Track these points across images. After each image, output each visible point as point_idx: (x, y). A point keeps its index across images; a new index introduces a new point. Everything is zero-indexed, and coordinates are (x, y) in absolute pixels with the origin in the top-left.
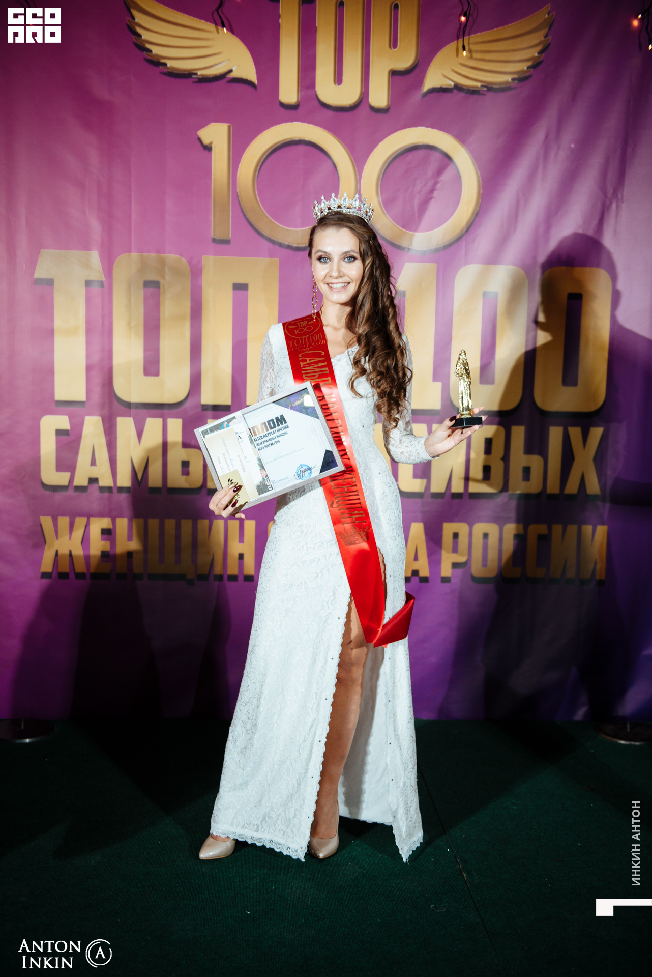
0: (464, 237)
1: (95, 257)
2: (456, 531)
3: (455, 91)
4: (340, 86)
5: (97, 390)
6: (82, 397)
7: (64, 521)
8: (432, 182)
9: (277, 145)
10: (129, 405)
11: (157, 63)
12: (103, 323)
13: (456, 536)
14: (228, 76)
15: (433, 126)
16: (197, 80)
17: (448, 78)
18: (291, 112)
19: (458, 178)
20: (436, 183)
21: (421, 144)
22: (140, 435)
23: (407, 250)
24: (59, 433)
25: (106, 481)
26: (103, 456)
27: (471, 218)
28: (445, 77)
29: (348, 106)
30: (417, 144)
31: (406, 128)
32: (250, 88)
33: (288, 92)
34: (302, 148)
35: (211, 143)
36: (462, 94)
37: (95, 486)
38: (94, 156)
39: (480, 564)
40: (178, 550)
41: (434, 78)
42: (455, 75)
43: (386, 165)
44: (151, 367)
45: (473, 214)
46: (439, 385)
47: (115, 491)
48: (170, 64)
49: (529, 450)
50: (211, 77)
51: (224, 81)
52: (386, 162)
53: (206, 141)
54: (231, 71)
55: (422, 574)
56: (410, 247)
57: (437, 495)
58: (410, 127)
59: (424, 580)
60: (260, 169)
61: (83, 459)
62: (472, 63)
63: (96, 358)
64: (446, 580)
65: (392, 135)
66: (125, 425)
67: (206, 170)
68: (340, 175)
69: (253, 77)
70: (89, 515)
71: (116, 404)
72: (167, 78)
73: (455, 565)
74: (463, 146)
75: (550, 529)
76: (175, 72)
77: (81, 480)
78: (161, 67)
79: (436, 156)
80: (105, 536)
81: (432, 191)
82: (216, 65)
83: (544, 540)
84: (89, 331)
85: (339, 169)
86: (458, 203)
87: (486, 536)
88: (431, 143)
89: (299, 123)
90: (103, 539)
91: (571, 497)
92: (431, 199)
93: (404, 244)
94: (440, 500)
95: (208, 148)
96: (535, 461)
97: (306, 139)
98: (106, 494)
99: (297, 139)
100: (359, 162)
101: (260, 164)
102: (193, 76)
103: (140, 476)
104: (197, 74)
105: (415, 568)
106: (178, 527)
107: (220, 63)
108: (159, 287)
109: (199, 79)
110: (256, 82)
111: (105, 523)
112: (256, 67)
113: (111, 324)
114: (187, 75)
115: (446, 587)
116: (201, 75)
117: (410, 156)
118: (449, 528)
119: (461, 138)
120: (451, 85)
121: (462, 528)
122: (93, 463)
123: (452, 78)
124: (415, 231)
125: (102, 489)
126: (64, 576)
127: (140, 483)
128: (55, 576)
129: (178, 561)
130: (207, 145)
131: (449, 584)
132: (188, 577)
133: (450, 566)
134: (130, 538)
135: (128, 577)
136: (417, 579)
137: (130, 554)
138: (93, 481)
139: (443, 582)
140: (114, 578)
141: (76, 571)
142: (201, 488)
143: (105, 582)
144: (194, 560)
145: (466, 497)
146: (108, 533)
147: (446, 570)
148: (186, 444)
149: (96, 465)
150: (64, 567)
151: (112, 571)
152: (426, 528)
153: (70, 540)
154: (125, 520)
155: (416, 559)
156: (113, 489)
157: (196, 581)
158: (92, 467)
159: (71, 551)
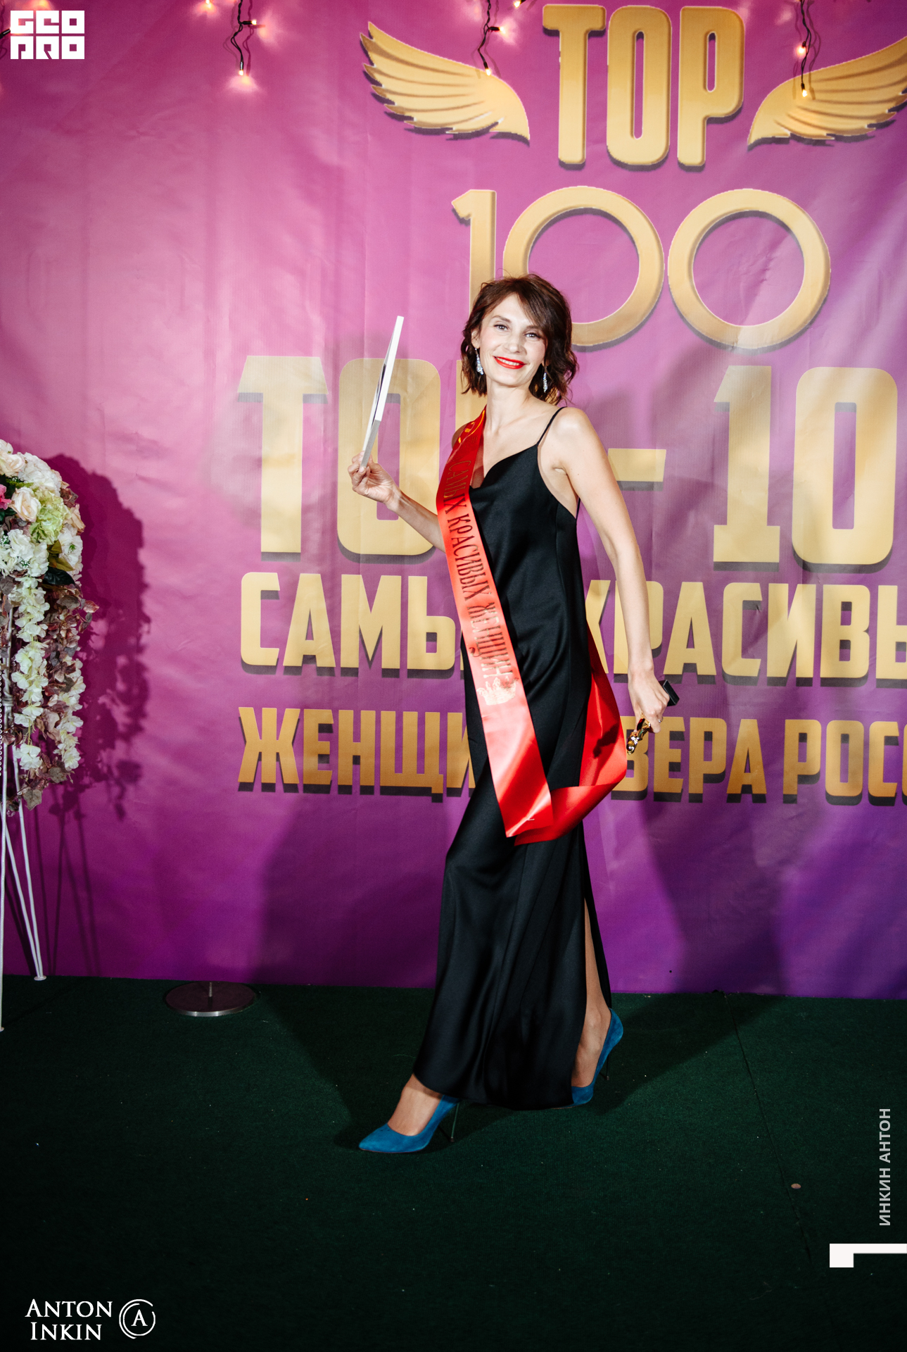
0: (809, 331)
1: (316, 364)
2: (802, 731)
3: (792, 142)
4: (639, 139)
5: (316, 537)
6: (299, 551)
7: (270, 714)
8: (763, 259)
9: (556, 216)
10: (357, 558)
11: (400, 117)
12: (325, 450)
13: (802, 737)
14: (491, 130)
15: (763, 188)
16: (452, 136)
17: (783, 126)
18: (575, 173)
19: (798, 254)
20: (770, 260)
21: (748, 210)
22: (371, 598)
23: (730, 349)
24: (266, 595)
25: (326, 660)
26: (322, 626)
27: (816, 306)
28: (779, 124)
29: (650, 164)
30: (741, 211)
31: (727, 190)
32: (521, 144)
33: (571, 147)
34: (588, 217)
35: (469, 215)
36: (801, 146)
37: (312, 666)
38: (318, 236)
39: (838, 776)
40: (421, 755)
41: (764, 125)
42: (792, 121)
43: (701, 238)
45: (819, 301)
46: (777, 529)
47: (337, 672)
48: (417, 117)
49: (904, 620)
50: (470, 132)
51: (488, 136)
52: (700, 234)
53: (462, 213)
54: (496, 124)
55: (755, 791)
56: (735, 345)
57: (775, 681)
58: (733, 189)
59: (760, 799)
60: (532, 247)
61: (296, 630)
62: (815, 106)
63: (315, 496)
64: (790, 799)
65: (708, 200)
66: (352, 585)
67: (463, 250)
68: (639, 253)
69: (523, 129)
70: (303, 706)
71: (340, 556)
72: (413, 135)
73: (803, 779)
74: (804, 213)
76: (423, 128)
77: (292, 659)
78: (405, 122)
79: (768, 226)
80: (325, 735)
81: (764, 270)
82: (477, 117)
84: (306, 461)
85: (637, 244)
86: (800, 287)
87: (844, 738)
88: (760, 210)
89: (586, 187)
90: (320, 739)
92: (762, 281)
93: (726, 339)
94: (780, 688)
95: (465, 222)
97: (594, 207)
98: (326, 678)
99: (582, 207)
100: (665, 235)
101: (534, 240)
102: (447, 132)
103: (370, 657)
104: (451, 129)
105: (746, 783)
106: (421, 722)
107: (482, 114)
108: (399, 402)
109: (454, 134)
110: (528, 136)
111: (325, 716)
112: (529, 118)
113: (336, 451)
114: (439, 132)
115: (790, 811)
116: (456, 131)
117: (733, 226)
118: (792, 728)
119: (802, 201)
120: (786, 135)
121: (813, 727)
122: (309, 635)
123: (787, 125)
124: (741, 323)
125: (321, 670)
126: (269, 787)
127: (370, 663)
128: (257, 787)
129: (421, 769)
130: (463, 219)
131: (794, 805)
132: (434, 791)
133: (796, 780)
134: (357, 737)
135: (354, 791)
136: (749, 798)
137: (356, 760)
138: (309, 659)
139: (785, 802)
140: (334, 792)
141: (285, 782)
142: (452, 669)
143: (323, 796)
144: (443, 770)
145: (816, 684)
146: (327, 730)
147: (790, 785)
148: (431, 611)
149: (312, 639)
150: (269, 776)
151: (331, 781)
152: (762, 728)
153: (278, 739)
154: (350, 713)
155: (748, 769)
156: (335, 670)
157: (445, 797)
158: (308, 641)
159: (278, 754)
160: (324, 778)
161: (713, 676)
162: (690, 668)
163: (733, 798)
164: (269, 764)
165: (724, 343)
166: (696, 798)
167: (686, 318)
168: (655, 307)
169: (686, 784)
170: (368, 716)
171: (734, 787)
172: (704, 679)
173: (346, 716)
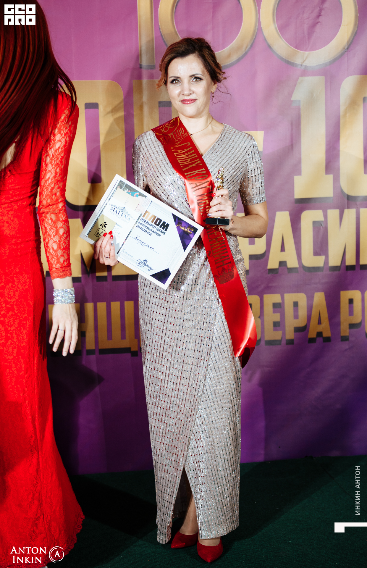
0: (346, 53)
2: (351, 297)
10: (77, 208)
13: (351, 301)
19: (339, 5)
20: (321, 11)
23: (300, 66)
27: (351, 38)
40: (123, 327)
45: (353, 35)
46: (331, 177)
55: (325, 335)
56: (303, 64)
57: (336, 268)
59: (327, 340)
60: (177, 5)
64: (344, 338)
66: (75, 225)
68: (242, 7)
73: (352, 326)
81: (319, 16)
85: (241, 2)
86: (340, 25)
92: (318, 23)
93: (298, 61)
94: (337, 272)
101: (177, 1)
103: (88, 270)
105: (320, 331)
106: (122, 308)
108: (97, 108)
118: (345, 296)
121: (356, 294)
124: (306, 50)
127: (89, 273)
129: (123, 337)
131: (348, 342)
132: (132, 350)
133: (348, 327)
134: (83, 319)
135: (83, 353)
136: (320, 340)
139: (342, 340)
144: (137, 336)
145: (358, 268)
147: (345, 330)
152: (326, 296)
155: (320, 322)
161: (296, 268)
162: (282, 264)
163: (312, 340)
165: (296, 63)
166: (290, 342)
167: (273, 48)
168: (254, 42)
169: (284, 334)
171: (312, 334)
172: (291, 270)
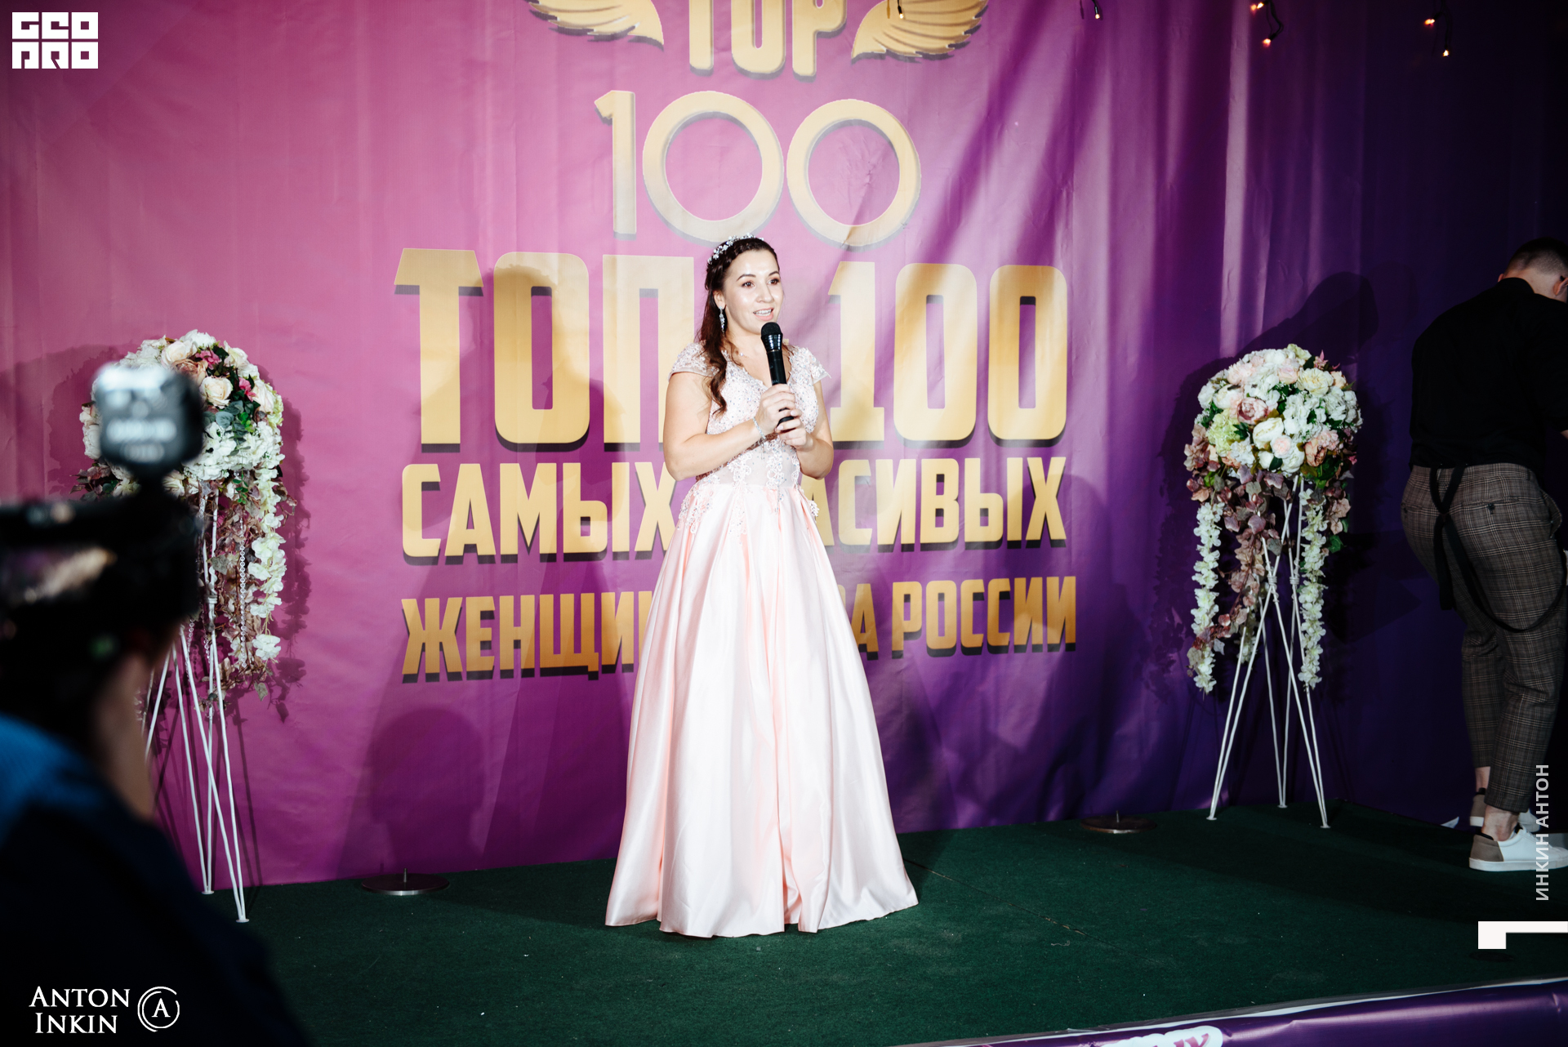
2: (907, 593)
3: (888, 58)
5: (475, 428)
6: (457, 440)
7: (433, 604)
9: (691, 120)
10: (515, 447)
11: (545, 16)
13: (907, 598)
14: (628, 34)
15: (865, 99)
17: (881, 43)
18: (705, 79)
21: (853, 120)
22: (528, 486)
24: (427, 487)
25: (486, 548)
26: (482, 514)
27: (910, 208)
28: (877, 41)
30: (848, 120)
31: (835, 100)
32: (655, 49)
34: (720, 122)
35: (611, 115)
36: (896, 62)
37: (471, 557)
39: (936, 632)
40: (578, 634)
41: (865, 42)
42: (887, 38)
43: (815, 144)
44: (543, 397)
45: (913, 204)
46: (881, 411)
47: (498, 560)
48: (563, 18)
49: (986, 489)
50: (609, 35)
51: (627, 39)
52: (814, 141)
53: (605, 113)
54: (633, 28)
55: (870, 649)
57: (887, 548)
58: (840, 99)
59: (873, 656)
60: (669, 148)
61: (457, 519)
62: (908, 27)
63: (473, 387)
64: (897, 654)
65: (822, 107)
67: (606, 149)
68: (762, 157)
69: (659, 37)
70: (465, 595)
71: (499, 446)
72: (558, 35)
73: (908, 636)
75: (1012, 584)
76: (568, 28)
77: (455, 549)
80: (487, 621)
82: (614, 21)
83: (1006, 597)
85: (760, 148)
86: (897, 191)
87: (941, 597)
88: (863, 119)
89: (715, 92)
90: (483, 626)
91: (1034, 544)
94: (887, 554)
95: (608, 122)
96: (993, 502)
97: (722, 112)
98: (487, 566)
99: (713, 112)
100: (785, 141)
101: (670, 142)
102: (589, 34)
103: (529, 543)
104: (592, 31)
107: (619, 18)
108: (548, 290)
109: (595, 36)
110: (662, 42)
111: (487, 603)
114: (580, 33)
115: (898, 665)
117: (842, 134)
118: (899, 589)
120: (884, 51)
121: (912, 587)
122: (470, 524)
123: (883, 42)
125: (483, 559)
126: (432, 677)
127: (529, 549)
128: (422, 678)
129: (577, 648)
130: (605, 118)
131: (901, 660)
132: (590, 670)
133: (902, 637)
134: (517, 622)
135: (515, 674)
137: (517, 644)
138: (470, 548)
139: (893, 658)
140: (497, 676)
141: (449, 671)
142: (605, 551)
143: (486, 682)
144: (598, 647)
145: (917, 549)
146: (488, 617)
147: (898, 641)
148: (586, 495)
149: (473, 528)
150: (432, 666)
151: (494, 667)
152: (873, 590)
153: (441, 628)
154: (511, 599)
155: (863, 630)
156: (496, 558)
157: (600, 674)
158: (469, 530)
159: (441, 644)
160: (487, 664)
164: (432, 653)
165: (835, 240)
167: (803, 217)
168: (776, 207)
170: (528, 601)
173: (507, 602)
